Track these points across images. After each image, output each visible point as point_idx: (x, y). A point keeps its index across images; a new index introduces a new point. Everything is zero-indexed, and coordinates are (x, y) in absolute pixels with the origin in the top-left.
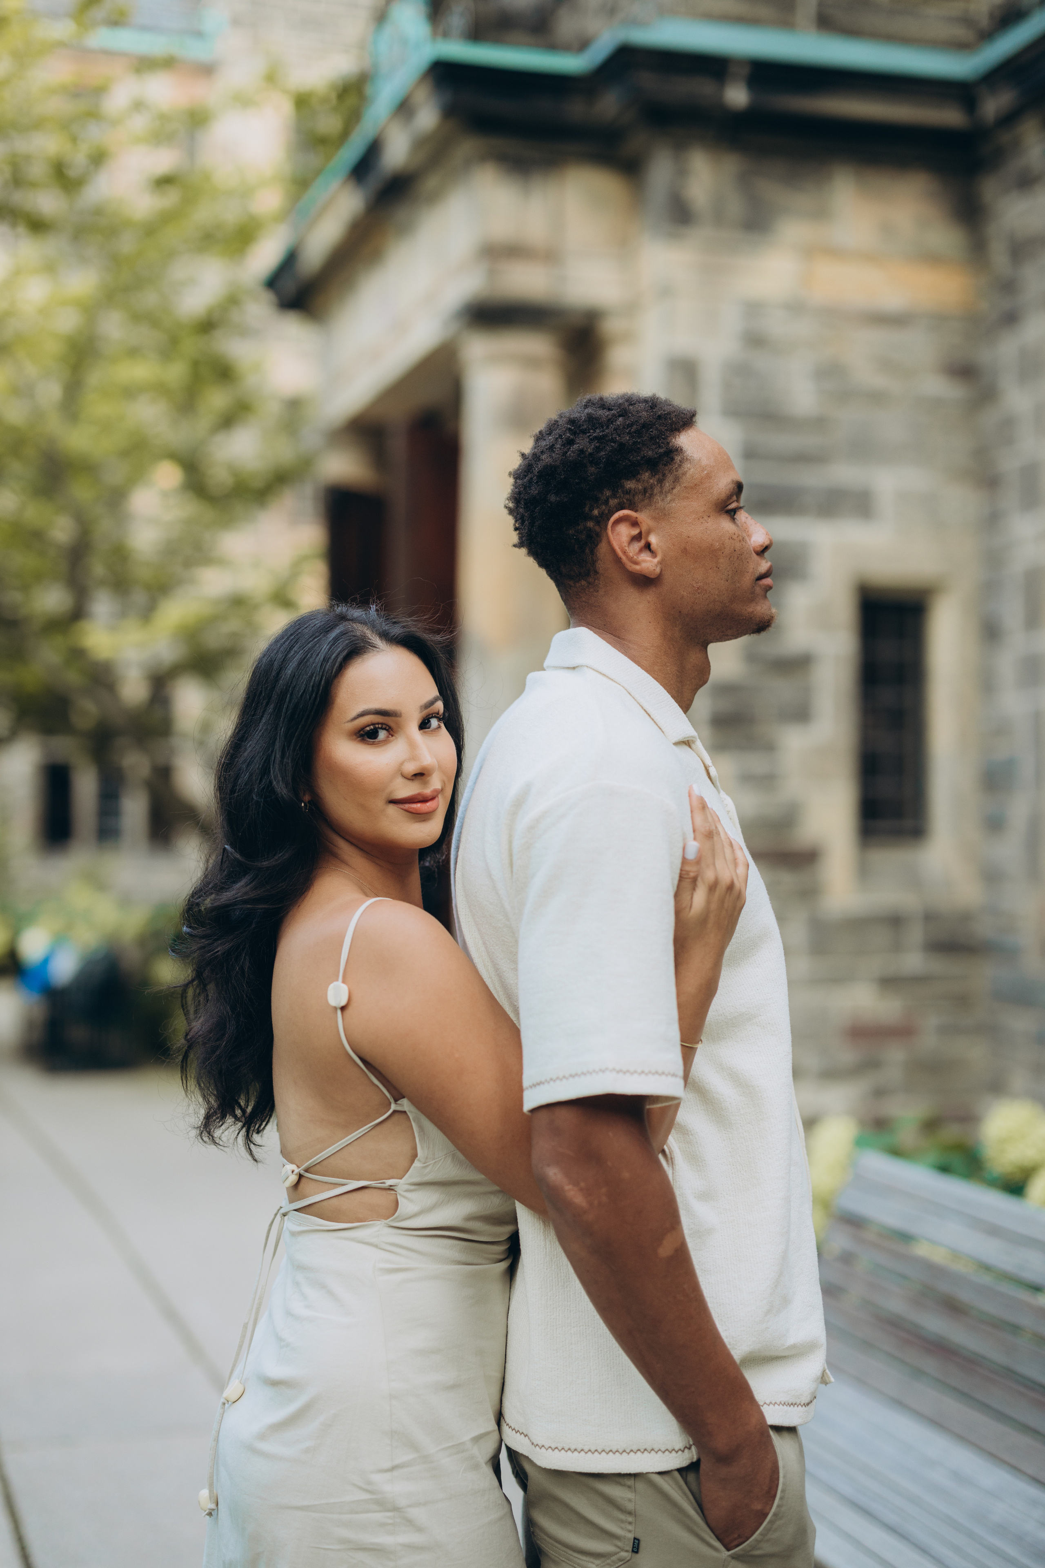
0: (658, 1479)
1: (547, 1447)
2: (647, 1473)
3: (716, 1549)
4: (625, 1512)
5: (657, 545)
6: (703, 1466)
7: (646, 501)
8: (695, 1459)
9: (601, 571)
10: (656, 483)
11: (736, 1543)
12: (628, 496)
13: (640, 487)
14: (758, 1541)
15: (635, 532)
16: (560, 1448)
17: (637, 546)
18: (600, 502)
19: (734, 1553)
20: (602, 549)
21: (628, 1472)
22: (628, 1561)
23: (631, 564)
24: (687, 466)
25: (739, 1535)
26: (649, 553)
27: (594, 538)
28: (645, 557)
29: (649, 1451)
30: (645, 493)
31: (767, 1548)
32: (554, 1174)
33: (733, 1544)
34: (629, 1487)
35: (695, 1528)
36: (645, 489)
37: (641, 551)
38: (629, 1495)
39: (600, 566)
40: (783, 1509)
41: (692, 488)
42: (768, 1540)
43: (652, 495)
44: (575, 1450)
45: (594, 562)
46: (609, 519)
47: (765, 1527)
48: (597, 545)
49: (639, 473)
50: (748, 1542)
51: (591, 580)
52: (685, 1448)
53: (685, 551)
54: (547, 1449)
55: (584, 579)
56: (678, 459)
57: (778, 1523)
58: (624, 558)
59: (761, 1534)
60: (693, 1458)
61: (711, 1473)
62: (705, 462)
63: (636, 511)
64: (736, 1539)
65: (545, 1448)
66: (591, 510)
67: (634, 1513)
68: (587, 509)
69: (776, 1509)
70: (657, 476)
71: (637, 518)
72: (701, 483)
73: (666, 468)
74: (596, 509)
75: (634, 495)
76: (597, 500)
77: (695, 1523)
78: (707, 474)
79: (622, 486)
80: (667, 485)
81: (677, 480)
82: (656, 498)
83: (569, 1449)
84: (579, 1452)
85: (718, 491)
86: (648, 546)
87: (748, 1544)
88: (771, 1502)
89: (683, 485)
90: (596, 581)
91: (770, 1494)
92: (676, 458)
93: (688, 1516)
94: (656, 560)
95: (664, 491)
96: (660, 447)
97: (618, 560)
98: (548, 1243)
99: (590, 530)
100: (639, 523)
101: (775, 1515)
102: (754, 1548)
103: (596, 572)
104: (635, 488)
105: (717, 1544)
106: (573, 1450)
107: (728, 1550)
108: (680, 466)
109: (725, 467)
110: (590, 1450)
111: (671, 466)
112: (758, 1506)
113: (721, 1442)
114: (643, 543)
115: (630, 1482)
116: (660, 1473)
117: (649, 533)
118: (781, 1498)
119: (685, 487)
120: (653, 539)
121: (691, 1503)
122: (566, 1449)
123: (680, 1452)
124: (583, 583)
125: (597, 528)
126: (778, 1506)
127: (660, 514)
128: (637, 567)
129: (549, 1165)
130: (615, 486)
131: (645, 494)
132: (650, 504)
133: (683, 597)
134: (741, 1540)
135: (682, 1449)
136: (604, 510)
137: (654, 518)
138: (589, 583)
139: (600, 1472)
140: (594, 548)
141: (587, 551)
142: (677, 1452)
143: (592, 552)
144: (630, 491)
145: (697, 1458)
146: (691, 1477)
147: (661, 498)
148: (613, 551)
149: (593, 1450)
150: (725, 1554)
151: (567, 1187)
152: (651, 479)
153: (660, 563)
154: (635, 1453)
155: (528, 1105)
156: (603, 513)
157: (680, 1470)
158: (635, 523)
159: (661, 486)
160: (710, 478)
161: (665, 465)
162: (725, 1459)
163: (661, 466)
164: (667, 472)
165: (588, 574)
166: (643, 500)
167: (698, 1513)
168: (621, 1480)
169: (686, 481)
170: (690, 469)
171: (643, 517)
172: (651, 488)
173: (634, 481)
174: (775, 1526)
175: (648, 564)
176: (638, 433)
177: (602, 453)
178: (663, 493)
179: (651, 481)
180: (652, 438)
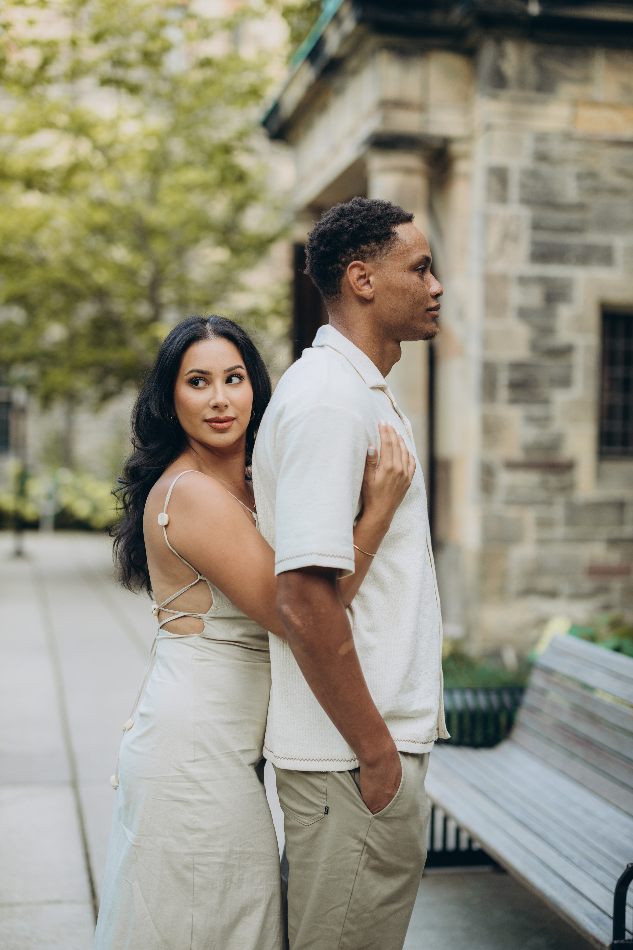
0: (337, 775)
1: (281, 758)
2: (331, 772)
3: (367, 813)
4: (322, 793)
5: (373, 282)
6: (362, 770)
7: (371, 258)
8: (357, 767)
9: (343, 292)
10: (378, 249)
11: (377, 810)
12: (361, 254)
13: (369, 250)
14: (389, 810)
15: (363, 273)
16: (287, 758)
17: (362, 281)
18: (347, 254)
19: (376, 815)
20: (344, 280)
22: (322, 818)
23: (357, 290)
24: (397, 243)
25: (379, 806)
26: (369, 286)
27: (341, 273)
28: (366, 287)
29: (334, 762)
30: (371, 253)
31: (393, 814)
32: (286, 608)
33: (375, 811)
34: (324, 780)
35: (357, 802)
36: (371, 251)
37: (365, 284)
38: (324, 784)
39: (343, 289)
40: (403, 794)
41: (398, 255)
42: (394, 810)
43: (375, 255)
44: (295, 759)
45: (340, 286)
46: (349, 264)
47: (392, 803)
48: (342, 278)
49: (369, 242)
50: (383, 810)
51: (338, 296)
53: (388, 288)
54: (281, 759)
55: (334, 295)
56: (393, 238)
57: (400, 801)
58: (354, 286)
59: (390, 806)
60: (356, 766)
61: (366, 774)
62: (408, 242)
63: (365, 262)
64: (377, 808)
66: (341, 258)
67: (326, 794)
68: (339, 257)
69: (398, 794)
70: (379, 245)
71: (364, 266)
72: (403, 253)
73: (385, 242)
74: (344, 258)
75: (365, 254)
76: (345, 253)
77: (357, 800)
78: (408, 249)
79: (360, 248)
80: (384, 251)
81: (390, 249)
82: (377, 257)
83: (292, 758)
84: (297, 760)
85: (413, 259)
86: (368, 282)
87: (383, 811)
88: (396, 790)
89: (393, 253)
90: (340, 297)
91: (396, 786)
92: (391, 237)
93: (353, 796)
94: (371, 290)
95: (382, 254)
96: (384, 230)
97: (351, 287)
99: (339, 268)
100: (365, 268)
101: (397, 797)
102: (386, 814)
103: (340, 292)
104: (366, 250)
105: (368, 811)
106: (294, 759)
107: (373, 814)
108: (393, 242)
109: (420, 247)
110: (302, 759)
111: (388, 241)
112: (389, 792)
113: (370, 758)
114: (366, 280)
115: (324, 777)
116: (338, 772)
117: (369, 275)
118: (402, 788)
119: (394, 254)
120: (372, 279)
121: (356, 789)
122: (290, 759)
124: (334, 297)
125: (343, 268)
126: (400, 792)
127: (378, 266)
128: (361, 293)
129: (283, 604)
130: (356, 248)
131: (371, 254)
132: (373, 260)
133: (384, 313)
134: (379, 809)
135: (350, 761)
136: (348, 259)
137: (374, 268)
138: (337, 298)
139: (307, 770)
140: (340, 279)
141: (337, 280)
142: (348, 762)
143: (339, 281)
144: (363, 251)
145: (358, 766)
146: (357, 775)
147: (380, 257)
148: (349, 282)
150: (371, 816)
151: (292, 616)
152: (376, 246)
153: (374, 292)
154: (326, 761)
155: (277, 572)
156: (347, 260)
157: (350, 771)
158: (362, 269)
159: (381, 251)
160: (409, 251)
161: (385, 240)
163: (382, 240)
164: (385, 244)
165: (336, 293)
166: (369, 257)
167: (358, 795)
168: (318, 775)
169: (395, 251)
170: (398, 245)
171: (368, 266)
172: (375, 251)
173: (366, 246)
174: (398, 803)
175: (367, 291)
176: (373, 221)
177: (351, 228)
178: (381, 255)
179: (376, 247)
180: (380, 225)
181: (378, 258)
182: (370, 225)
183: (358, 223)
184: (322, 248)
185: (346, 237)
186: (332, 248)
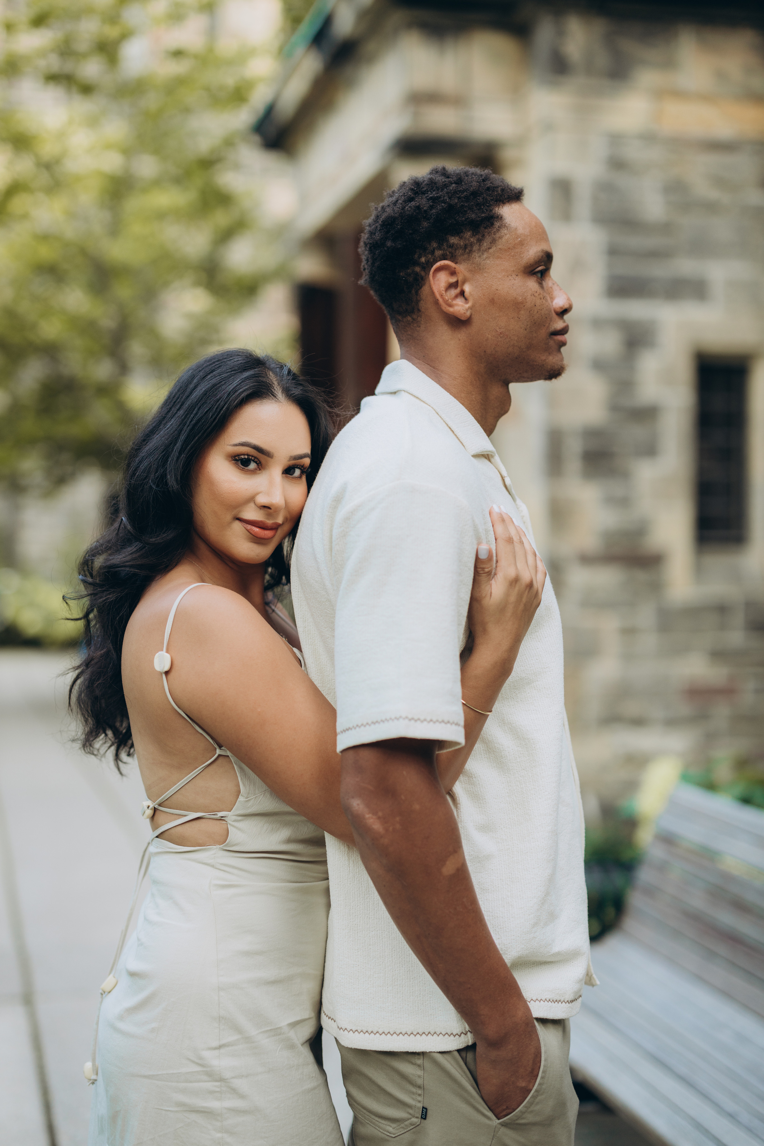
0: (439, 1057)
1: (349, 1030)
2: (430, 1052)
3: (488, 1118)
4: (415, 1086)
5: (470, 293)
6: (479, 1049)
7: (466, 256)
8: (470, 1044)
9: (423, 310)
10: (475, 242)
11: (504, 1113)
12: (450, 250)
13: (462, 244)
14: (523, 1112)
15: (453, 280)
16: (359, 1031)
17: (453, 292)
18: (428, 251)
19: (504, 1121)
20: (425, 290)
21: (414, 1051)
22: (418, 1125)
23: (445, 306)
24: (504, 231)
25: (507, 1107)
26: (463, 300)
27: (419, 281)
28: (460, 301)
29: (432, 1034)
30: (465, 248)
31: (530, 1118)
32: (357, 805)
33: (502, 1114)
34: (418, 1064)
35: (471, 1099)
36: (465, 245)
37: (456, 296)
38: (419, 1072)
39: (422, 305)
40: (543, 1086)
41: (505, 250)
42: (533, 1111)
43: (471, 251)
44: (372, 1032)
45: (418, 301)
46: (432, 266)
47: (528, 1100)
48: (421, 288)
49: (462, 232)
50: (514, 1112)
51: (415, 317)
52: (461, 1033)
53: (492, 301)
54: (349, 1032)
55: (409, 315)
56: (497, 224)
57: (540, 1097)
58: (441, 300)
59: (525, 1106)
60: (468, 1042)
61: (484, 1056)
62: (520, 231)
63: (456, 263)
64: (504, 1110)
65: (347, 1031)
66: (420, 257)
67: (422, 1087)
68: (416, 256)
69: (538, 1086)
70: (477, 236)
71: (455, 268)
72: (514, 247)
73: (486, 230)
74: (424, 257)
75: (456, 250)
76: (425, 249)
77: (471, 1095)
78: (521, 241)
79: (447, 241)
80: (485, 244)
81: (494, 241)
82: (474, 254)
83: (367, 1031)
84: (375, 1034)
86: (462, 293)
87: (514, 1114)
88: (534, 1080)
89: (498, 247)
90: (419, 318)
91: (533, 1074)
92: (495, 223)
93: (466, 1090)
94: (467, 306)
95: (481, 249)
96: (483, 212)
97: (436, 302)
98: (351, 862)
99: (417, 274)
100: (457, 272)
101: (537, 1091)
102: (520, 1117)
103: (419, 310)
104: (458, 243)
105: (489, 1113)
106: (370, 1033)
107: (498, 1119)
108: (498, 230)
110: (384, 1032)
111: (490, 230)
112: (522, 1084)
113: (492, 1031)
114: (458, 290)
115: (419, 1060)
116: (440, 1052)
117: (464, 282)
118: (541, 1077)
119: (500, 249)
120: (467, 288)
121: (469, 1080)
122: (364, 1032)
123: (457, 1036)
124: (409, 318)
125: (423, 273)
126: (540, 1083)
127: (476, 268)
128: (451, 310)
129: (353, 797)
130: (442, 240)
131: (465, 250)
132: (469, 260)
133: (487, 339)
134: (508, 1111)
135: (459, 1034)
136: (430, 258)
137: (471, 271)
138: (413, 319)
139: (391, 1050)
140: (419, 289)
141: (413, 292)
142: (455, 1036)
143: (417, 293)
144: (453, 245)
145: (472, 1042)
146: (470, 1056)
147: (479, 255)
148: (433, 293)
149: (386, 1032)
150: (495, 1121)
151: (367, 816)
152: (472, 237)
153: (471, 308)
154: (421, 1035)
155: (340, 747)
156: (428, 261)
157: (459, 1051)
158: (453, 273)
159: (480, 245)
160: (522, 244)
161: (485, 228)
162: (494, 1044)
163: (482, 228)
164: (486, 234)
165: (412, 312)
166: (463, 255)
167: (474, 1088)
168: (410, 1058)
169: (501, 244)
170: (506, 235)
171: (462, 268)
172: (471, 245)
173: (457, 238)
174: (538, 1100)
175: (460, 307)
176: (467, 198)
177: (434, 211)
178: (480, 251)
179: (472, 240)
180: (478, 204)
181: (477, 255)
182: (462, 205)
183: (444, 202)
184: (389, 244)
185: (425, 224)
186: (405, 243)
